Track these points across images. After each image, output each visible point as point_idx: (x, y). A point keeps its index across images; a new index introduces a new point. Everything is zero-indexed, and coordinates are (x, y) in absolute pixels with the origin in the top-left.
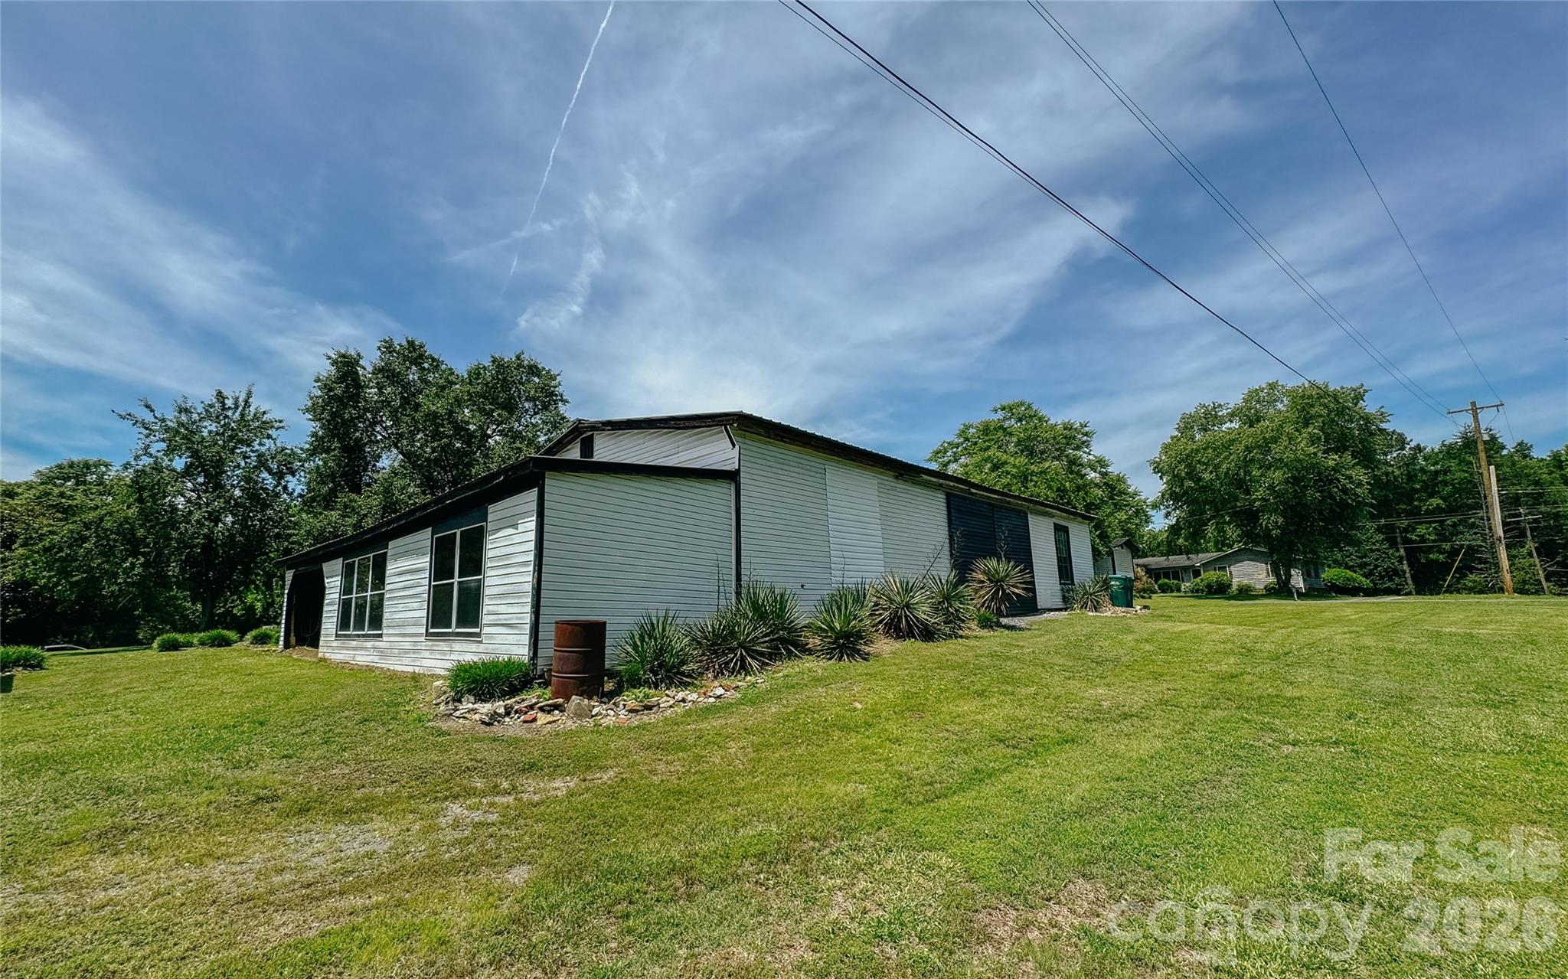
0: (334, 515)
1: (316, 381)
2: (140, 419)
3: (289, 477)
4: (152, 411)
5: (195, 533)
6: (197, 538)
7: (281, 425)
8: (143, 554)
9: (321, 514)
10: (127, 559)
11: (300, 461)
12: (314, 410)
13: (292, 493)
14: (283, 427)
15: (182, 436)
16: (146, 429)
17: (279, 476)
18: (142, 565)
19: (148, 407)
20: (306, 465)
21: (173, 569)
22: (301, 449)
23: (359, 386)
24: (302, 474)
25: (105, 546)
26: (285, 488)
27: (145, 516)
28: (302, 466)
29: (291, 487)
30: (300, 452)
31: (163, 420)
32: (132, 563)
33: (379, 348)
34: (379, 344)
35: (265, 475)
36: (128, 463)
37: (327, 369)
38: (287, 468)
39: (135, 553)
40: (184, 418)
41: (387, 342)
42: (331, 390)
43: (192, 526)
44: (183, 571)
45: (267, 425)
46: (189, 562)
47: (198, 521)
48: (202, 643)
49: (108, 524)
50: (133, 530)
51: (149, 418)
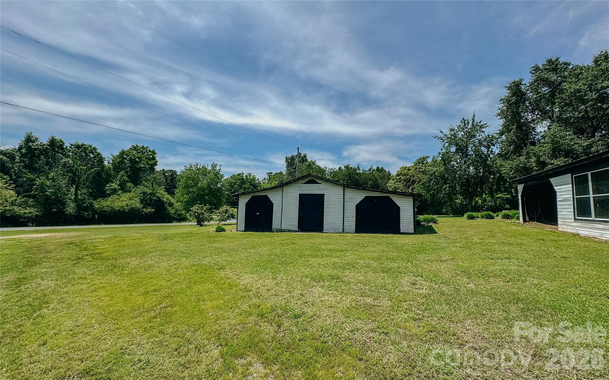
0: (522, 159)
1: (500, 101)
2: (440, 137)
3: (492, 147)
4: (443, 133)
5: (464, 174)
6: (465, 176)
7: (487, 125)
8: (448, 183)
9: (516, 159)
10: (444, 185)
11: (496, 139)
12: (502, 114)
13: (494, 153)
14: (487, 126)
15: (452, 140)
16: (442, 140)
17: (488, 147)
18: (449, 187)
19: (441, 132)
20: (499, 140)
21: (458, 188)
22: (496, 133)
23: (524, 94)
24: (498, 144)
25: (437, 181)
26: (491, 152)
27: (446, 170)
28: (497, 141)
29: (494, 150)
30: (495, 135)
31: (446, 135)
32: (445, 187)
33: (531, 72)
34: (530, 70)
35: (483, 148)
36: (440, 152)
37: (505, 93)
38: (491, 143)
39: (446, 183)
40: (452, 132)
41: (534, 67)
42: (509, 101)
43: (462, 171)
44: (461, 189)
45: (481, 127)
46: (462, 185)
47: (464, 169)
48: (483, 217)
49: (436, 174)
50: (444, 175)
51: (442, 136)
